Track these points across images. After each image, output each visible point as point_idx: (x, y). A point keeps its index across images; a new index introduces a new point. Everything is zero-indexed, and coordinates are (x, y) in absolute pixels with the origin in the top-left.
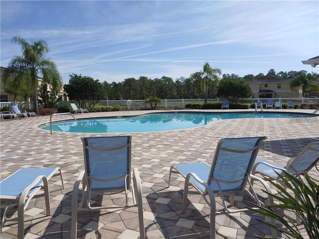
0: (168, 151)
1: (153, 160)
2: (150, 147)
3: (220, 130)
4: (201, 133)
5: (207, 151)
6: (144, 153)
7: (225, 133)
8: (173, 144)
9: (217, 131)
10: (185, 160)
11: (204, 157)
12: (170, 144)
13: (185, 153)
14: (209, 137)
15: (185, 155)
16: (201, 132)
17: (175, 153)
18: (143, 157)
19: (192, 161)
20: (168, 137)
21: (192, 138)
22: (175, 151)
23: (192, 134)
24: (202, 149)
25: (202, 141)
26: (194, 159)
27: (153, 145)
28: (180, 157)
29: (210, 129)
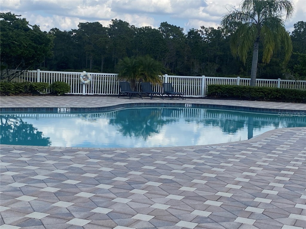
0: (171, 197)
1: (138, 217)
2: (131, 184)
3: (284, 151)
4: (244, 157)
5: (257, 200)
6: (118, 200)
7: (297, 160)
8: (181, 180)
9: (279, 154)
10: (209, 220)
11: (250, 215)
12: (175, 180)
13: (208, 202)
14: (260, 166)
15: (207, 208)
16: (243, 154)
17: (187, 201)
18: (116, 208)
19: (224, 224)
20: (170, 161)
21: (222, 167)
22: (187, 198)
23: (222, 158)
24: (246, 195)
25: (247, 177)
26: (228, 220)
27: (137, 180)
28: (196, 213)
29: (262, 148)
